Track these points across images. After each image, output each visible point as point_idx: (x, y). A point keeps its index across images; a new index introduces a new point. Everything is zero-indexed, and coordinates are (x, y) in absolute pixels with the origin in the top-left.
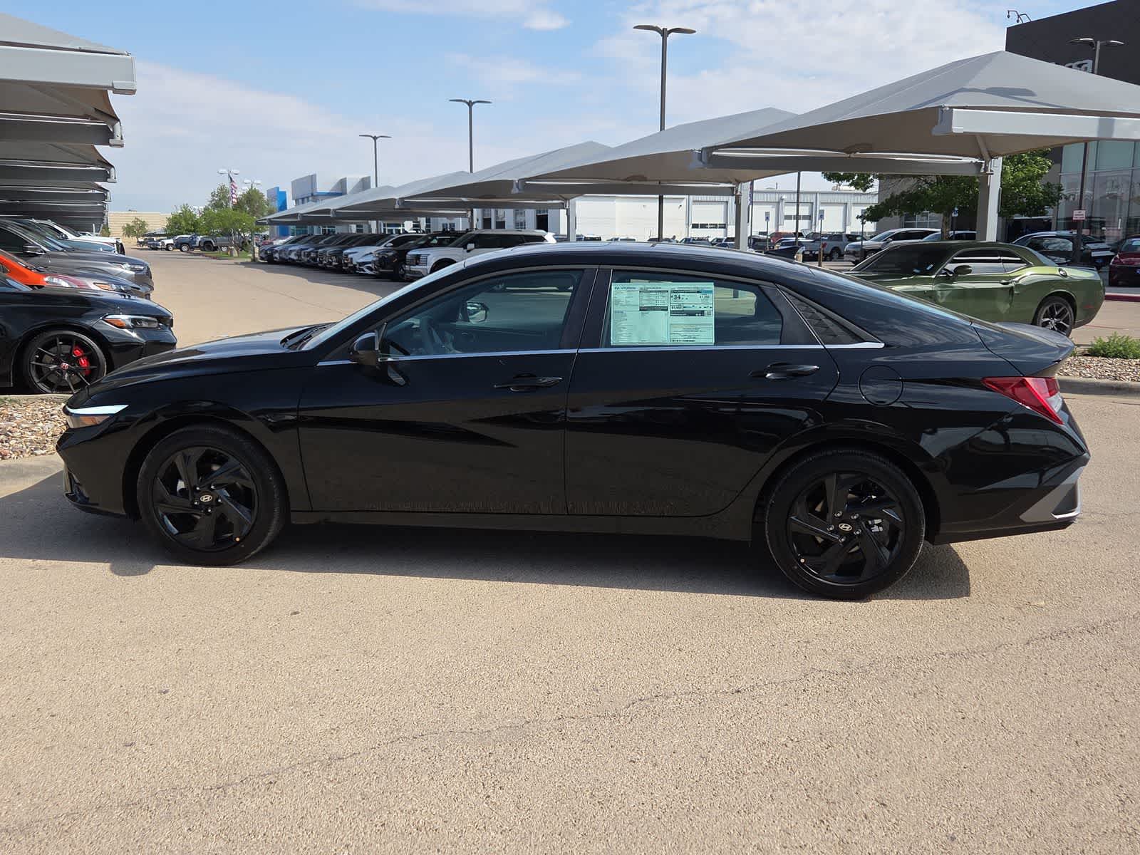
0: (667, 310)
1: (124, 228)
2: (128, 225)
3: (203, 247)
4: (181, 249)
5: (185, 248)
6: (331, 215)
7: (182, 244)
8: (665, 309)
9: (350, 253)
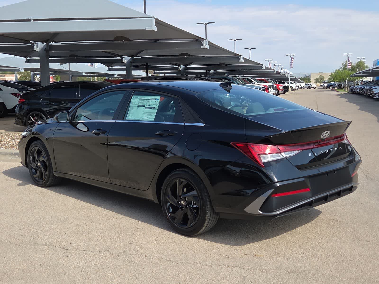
0: (145, 107)
1: (315, 80)
2: (317, 78)
3: (338, 87)
4: (329, 88)
5: (331, 88)
6: (370, 72)
7: (330, 86)
8: (144, 106)
9: (374, 89)
